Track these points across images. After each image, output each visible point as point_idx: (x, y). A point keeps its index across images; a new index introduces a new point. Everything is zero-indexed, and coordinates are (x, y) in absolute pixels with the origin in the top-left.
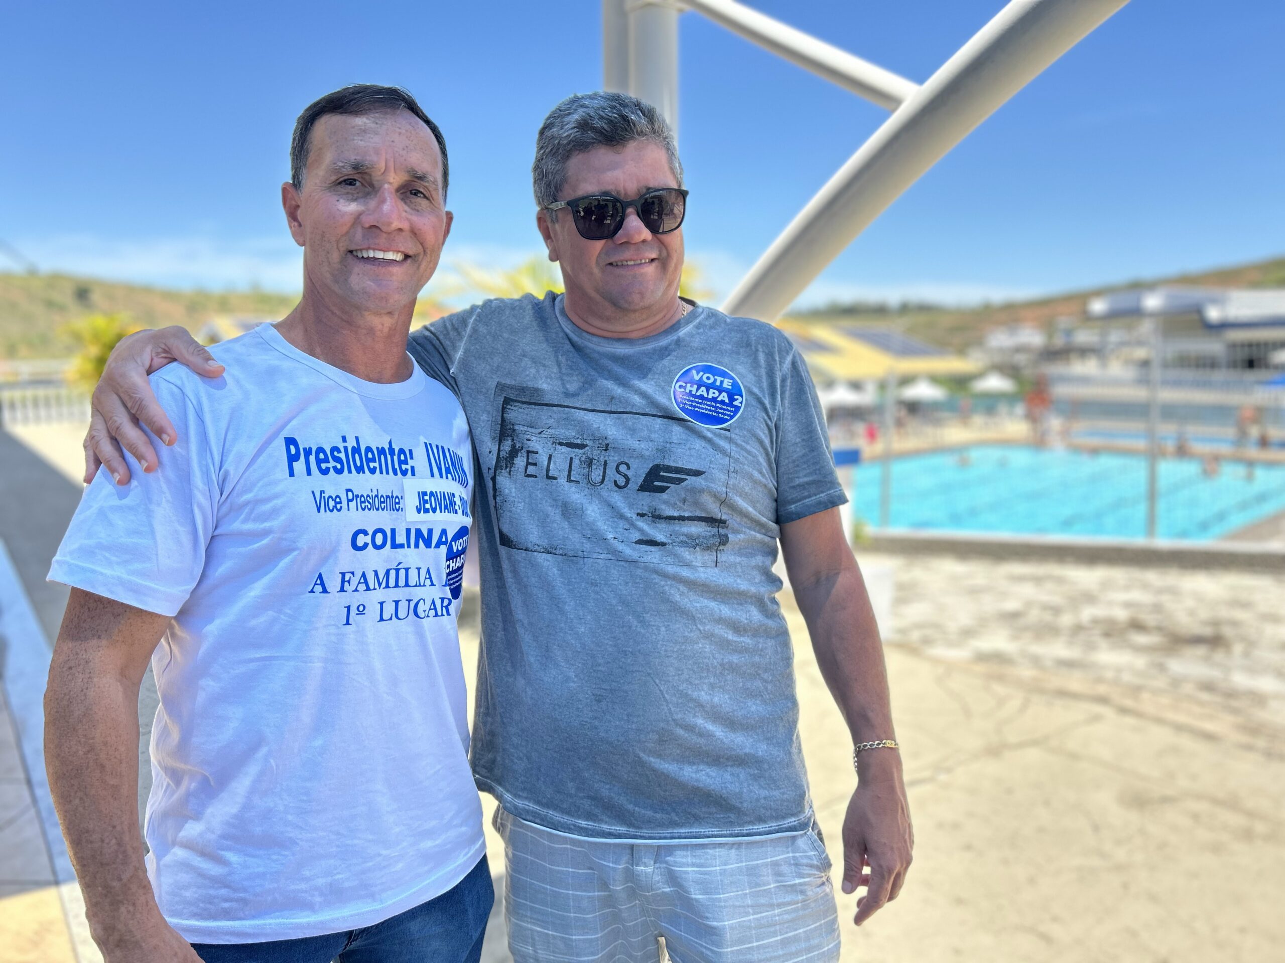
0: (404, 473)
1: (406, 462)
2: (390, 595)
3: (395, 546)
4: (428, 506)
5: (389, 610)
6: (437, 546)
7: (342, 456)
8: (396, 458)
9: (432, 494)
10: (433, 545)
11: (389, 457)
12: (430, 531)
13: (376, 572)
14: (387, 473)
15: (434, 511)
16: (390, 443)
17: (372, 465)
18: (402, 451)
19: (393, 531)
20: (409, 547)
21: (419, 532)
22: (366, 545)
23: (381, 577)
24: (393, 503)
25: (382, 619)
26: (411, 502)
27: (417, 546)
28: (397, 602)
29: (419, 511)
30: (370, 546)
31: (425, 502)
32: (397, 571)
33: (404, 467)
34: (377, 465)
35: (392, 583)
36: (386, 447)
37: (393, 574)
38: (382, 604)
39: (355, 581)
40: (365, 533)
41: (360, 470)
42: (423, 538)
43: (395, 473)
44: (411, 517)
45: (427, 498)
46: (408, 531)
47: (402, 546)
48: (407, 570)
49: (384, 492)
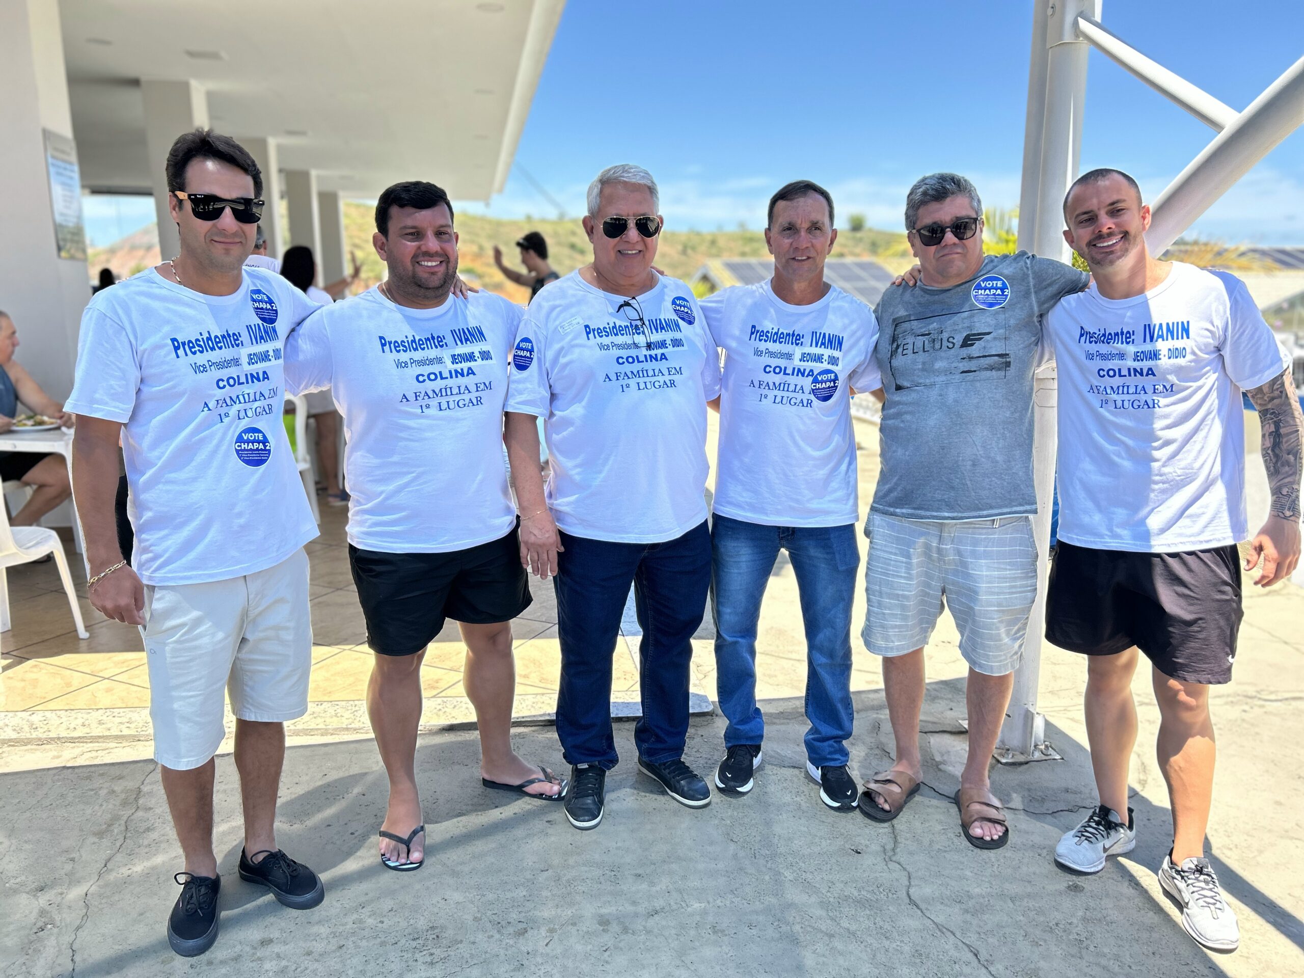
0: (797, 344)
1: (799, 340)
2: (779, 394)
3: (785, 374)
5: (778, 399)
6: (807, 376)
7: (769, 335)
9: (808, 354)
10: (806, 374)
12: (805, 370)
13: (774, 383)
15: (808, 361)
18: (798, 335)
19: (785, 368)
20: (793, 374)
21: (799, 370)
22: (770, 372)
24: (789, 356)
25: (774, 402)
26: (797, 356)
27: (797, 375)
28: (783, 397)
29: (801, 361)
32: (784, 384)
35: (782, 389)
36: (791, 333)
37: (782, 385)
38: (776, 396)
39: (764, 385)
40: (770, 367)
41: (775, 341)
42: (801, 372)
43: (792, 344)
44: (797, 362)
46: (794, 369)
47: (789, 374)
48: (789, 384)
49: (784, 351)
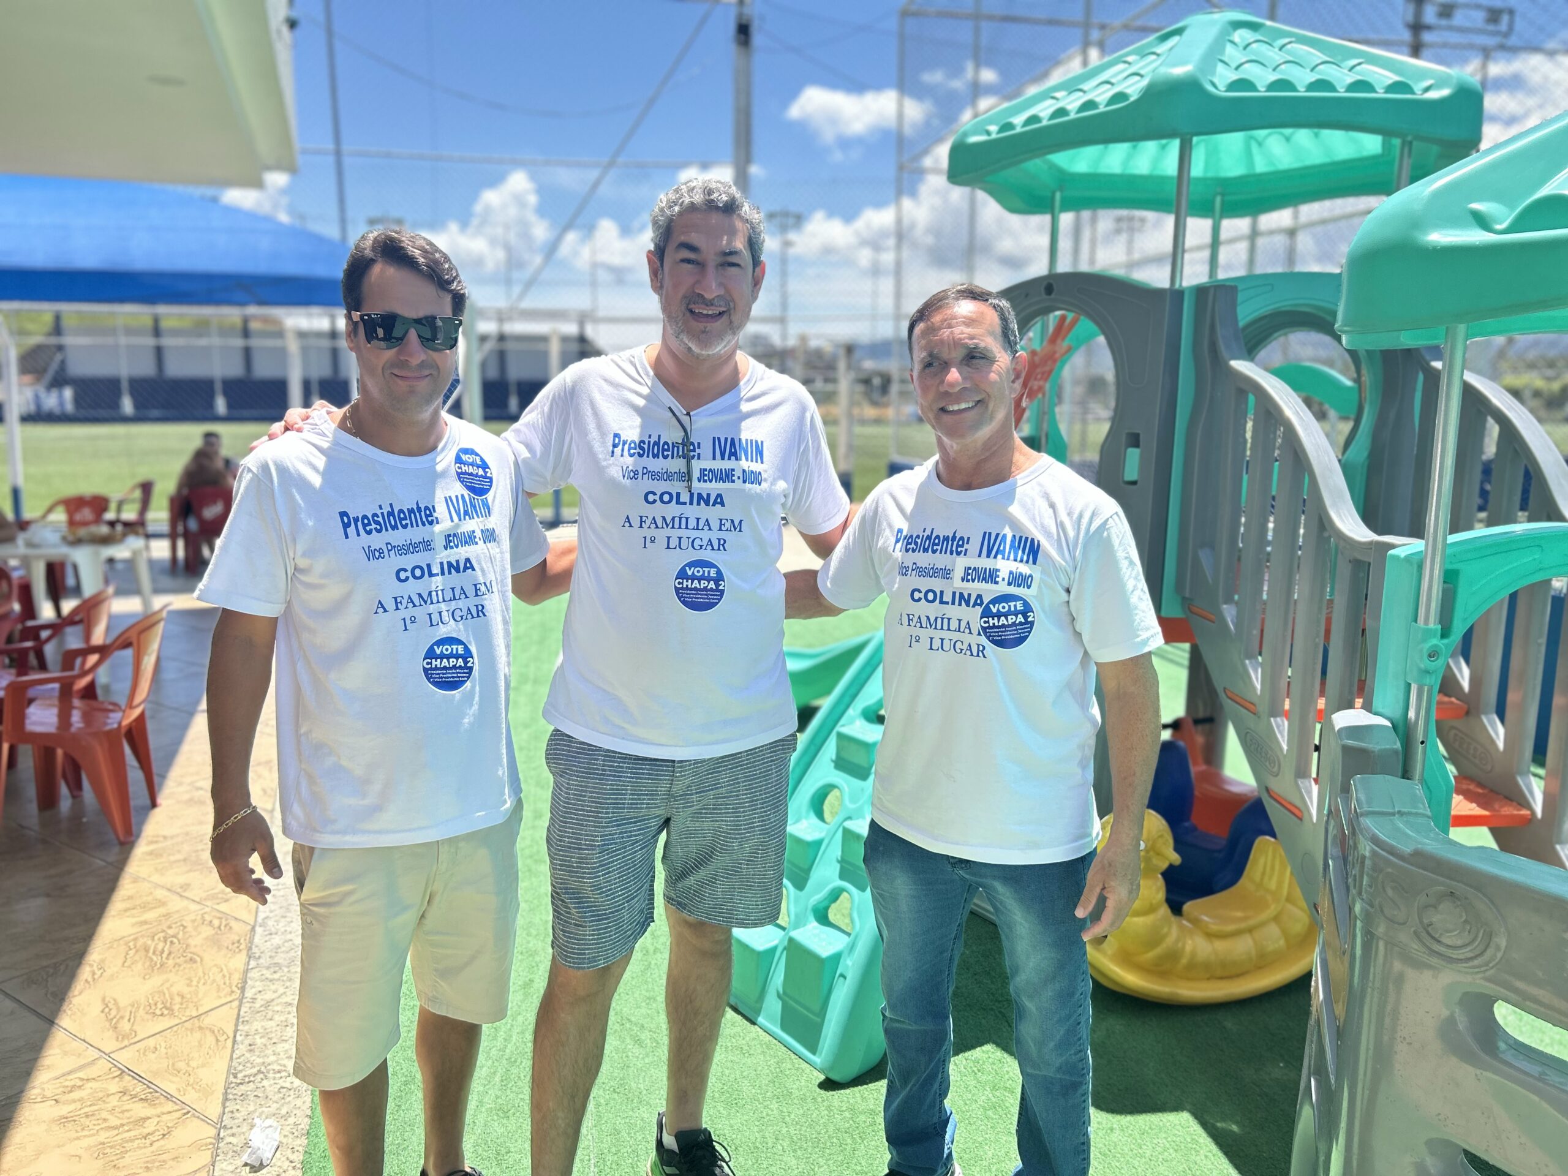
4: (969, 577)
8: (955, 543)
11: (950, 542)
14: (945, 553)
16: (955, 533)
17: (935, 548)
23: (932, 621)
30: (923, 599)
31: (969, 574)
33: (959, 549)
34: (939, 548)
45: (970, 571)
